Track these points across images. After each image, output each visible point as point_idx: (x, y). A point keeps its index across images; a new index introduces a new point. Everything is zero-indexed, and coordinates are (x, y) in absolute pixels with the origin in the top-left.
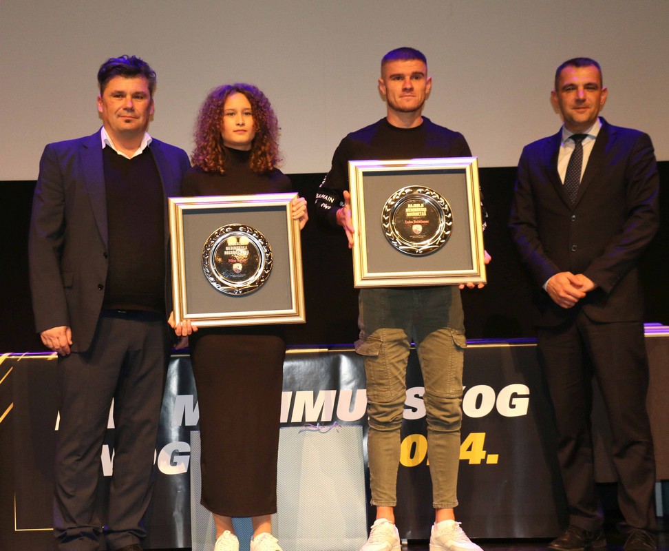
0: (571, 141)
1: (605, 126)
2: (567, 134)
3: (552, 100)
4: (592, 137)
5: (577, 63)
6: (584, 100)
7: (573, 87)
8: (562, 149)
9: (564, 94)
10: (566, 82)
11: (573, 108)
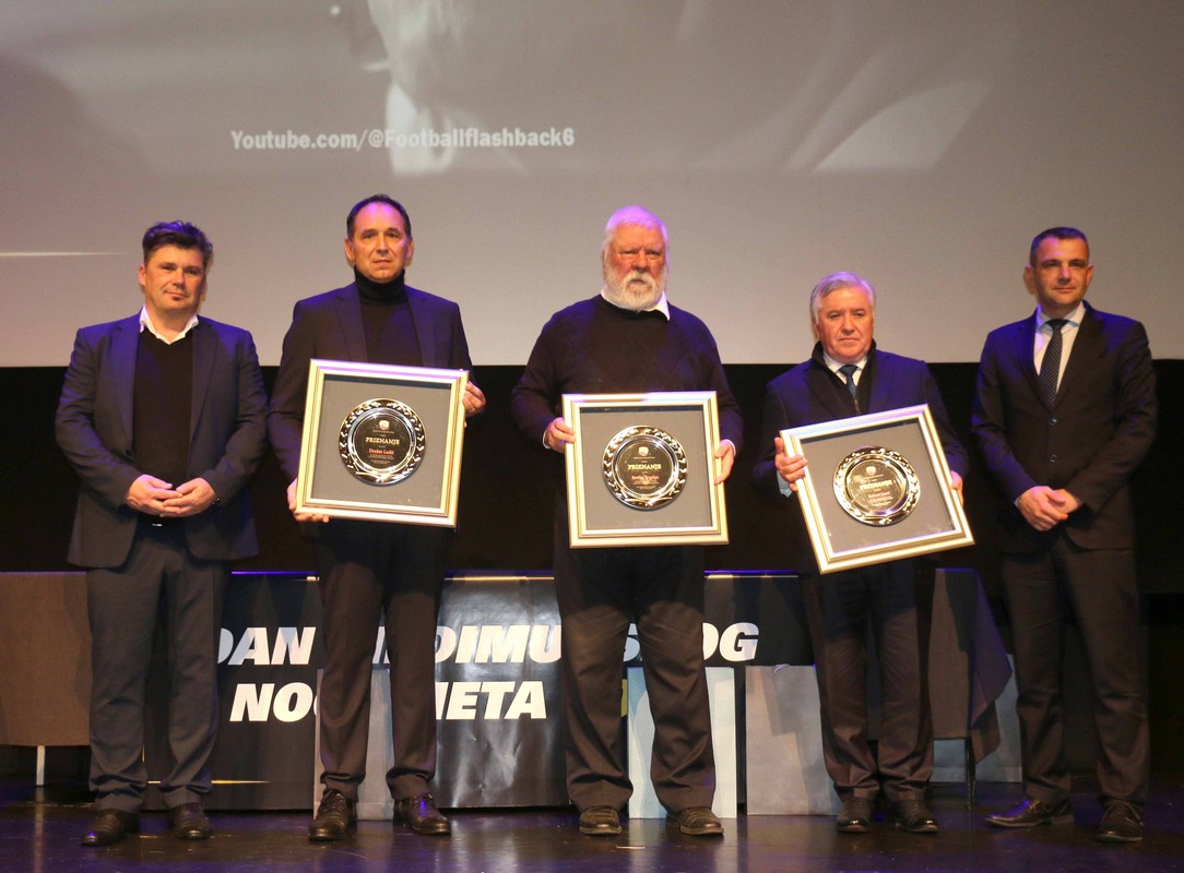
0: (1048, 327)
1: (1090, 312)
2: (1042, 319)
4: (1074, 324)
5: (1062, 233)
6: (1069, 280)
7: (1056, 263)
9: (1044, 271)
10: (1048, 257)
11: (1056, 288)
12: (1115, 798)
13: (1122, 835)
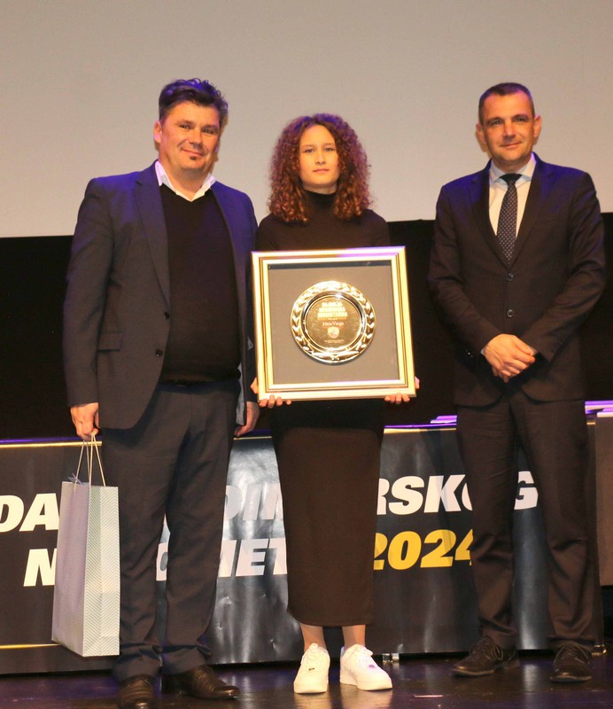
0: (503, 181)
1: (540, 165)
2: (496, 173)
3: (477, 135)
4: (527, 178)
5: (502, 89)
6: (514, 136)
7: (499, 121)
8: (492, 191)
9: (490, 130)
10: (492, 115)
11: (502, 146)
12: (566, 639)
13: (574, 675)
